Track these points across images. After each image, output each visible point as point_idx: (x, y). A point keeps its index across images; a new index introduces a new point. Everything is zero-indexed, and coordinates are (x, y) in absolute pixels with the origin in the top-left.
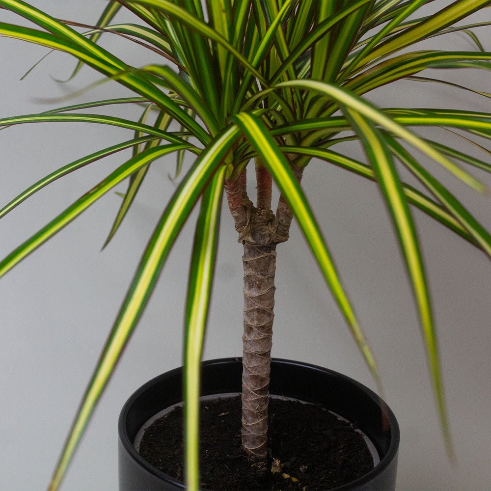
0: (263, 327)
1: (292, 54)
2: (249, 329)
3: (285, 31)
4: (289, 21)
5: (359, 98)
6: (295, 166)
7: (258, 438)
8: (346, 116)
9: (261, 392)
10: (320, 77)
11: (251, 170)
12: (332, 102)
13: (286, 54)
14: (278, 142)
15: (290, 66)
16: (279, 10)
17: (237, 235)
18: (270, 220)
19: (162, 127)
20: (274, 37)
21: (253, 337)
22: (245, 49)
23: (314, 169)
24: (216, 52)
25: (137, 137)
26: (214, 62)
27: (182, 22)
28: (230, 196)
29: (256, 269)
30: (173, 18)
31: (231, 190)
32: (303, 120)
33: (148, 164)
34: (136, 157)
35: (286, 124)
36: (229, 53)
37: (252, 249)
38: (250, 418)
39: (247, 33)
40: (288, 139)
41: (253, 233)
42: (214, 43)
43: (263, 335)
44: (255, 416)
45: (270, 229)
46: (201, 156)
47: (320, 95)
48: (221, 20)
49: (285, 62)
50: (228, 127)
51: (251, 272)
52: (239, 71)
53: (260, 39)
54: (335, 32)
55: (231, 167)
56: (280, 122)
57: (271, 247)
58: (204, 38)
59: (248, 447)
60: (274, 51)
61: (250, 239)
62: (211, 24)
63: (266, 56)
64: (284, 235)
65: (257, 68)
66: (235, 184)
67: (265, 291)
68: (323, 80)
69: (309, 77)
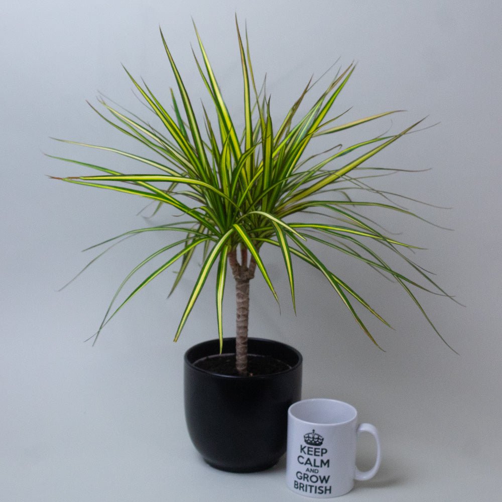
0: (244, 315)
1: (254, 202)
2: (239, 316)
3: (251, 194)
4: (253, 189)
5: (280, 219)
6: (257, 246)
7: (244, 364)
8: (272, 225)
9: (244, 343)
10: (265, 210)
11: (239, 248)
12: (269, 221)
13: (251, 201)
14: (249, 236)
15: (253, 207)
16: (248, 185)
17: (233, 276)
18: (247, 270)
19: (201, 231)
20: (247, 195)
21: (240, 319)
22: (236, 201)
23: (265, 247)
24: (224, 202)
25: (188, 237)
26: (224, 206)
27: (212, 190)
28: (230, 260)
29: (241, 290)
30: (207, 189)
31: (231, 257)
32: (259, 227)
33: (195, 247)
34: (187, 247)
35: (252, 229)
36: (229, 202)
37: (240, 282)
38: (239, 356)
39: (236, 194)
40: (253, 235)
41: (240, 275)
42: (224, 198)
43: (244, 319)
44: (242, 354)
45: (247, 273)
46: (217, 242)
47: (265, 217)
48: (226, 190)
49: (251, 205)
50: (229, 229)
51: (239, 292)
52: (233, 209)
53: (242, 196)
54: (270, 193)
55: (230, 246)
56: (249, 228)
57: (247, 281)
58: (220, 197)
59: (239, 368)
60: (247, 202)
61: (238, 277)
62: (222, 190)
63: (244, 203)
64: (252, 275)
65: (241, 207)
66: (232, 254)
67: (245, 300)
68: (266, 212)
69: (261, 211)
